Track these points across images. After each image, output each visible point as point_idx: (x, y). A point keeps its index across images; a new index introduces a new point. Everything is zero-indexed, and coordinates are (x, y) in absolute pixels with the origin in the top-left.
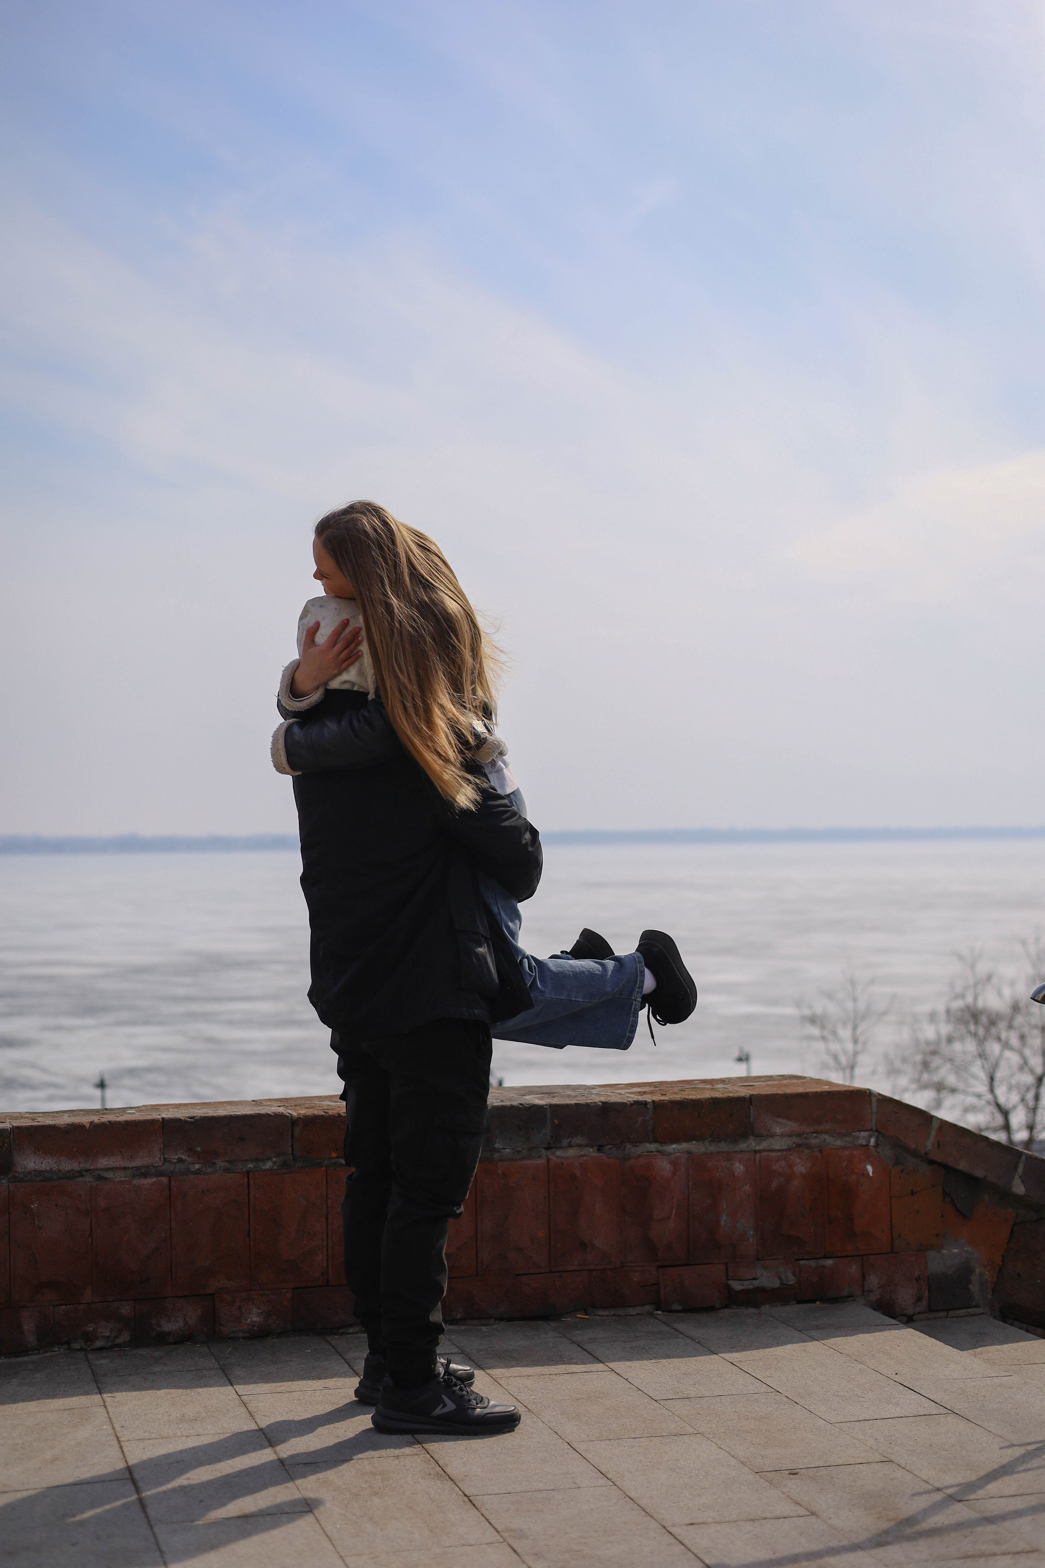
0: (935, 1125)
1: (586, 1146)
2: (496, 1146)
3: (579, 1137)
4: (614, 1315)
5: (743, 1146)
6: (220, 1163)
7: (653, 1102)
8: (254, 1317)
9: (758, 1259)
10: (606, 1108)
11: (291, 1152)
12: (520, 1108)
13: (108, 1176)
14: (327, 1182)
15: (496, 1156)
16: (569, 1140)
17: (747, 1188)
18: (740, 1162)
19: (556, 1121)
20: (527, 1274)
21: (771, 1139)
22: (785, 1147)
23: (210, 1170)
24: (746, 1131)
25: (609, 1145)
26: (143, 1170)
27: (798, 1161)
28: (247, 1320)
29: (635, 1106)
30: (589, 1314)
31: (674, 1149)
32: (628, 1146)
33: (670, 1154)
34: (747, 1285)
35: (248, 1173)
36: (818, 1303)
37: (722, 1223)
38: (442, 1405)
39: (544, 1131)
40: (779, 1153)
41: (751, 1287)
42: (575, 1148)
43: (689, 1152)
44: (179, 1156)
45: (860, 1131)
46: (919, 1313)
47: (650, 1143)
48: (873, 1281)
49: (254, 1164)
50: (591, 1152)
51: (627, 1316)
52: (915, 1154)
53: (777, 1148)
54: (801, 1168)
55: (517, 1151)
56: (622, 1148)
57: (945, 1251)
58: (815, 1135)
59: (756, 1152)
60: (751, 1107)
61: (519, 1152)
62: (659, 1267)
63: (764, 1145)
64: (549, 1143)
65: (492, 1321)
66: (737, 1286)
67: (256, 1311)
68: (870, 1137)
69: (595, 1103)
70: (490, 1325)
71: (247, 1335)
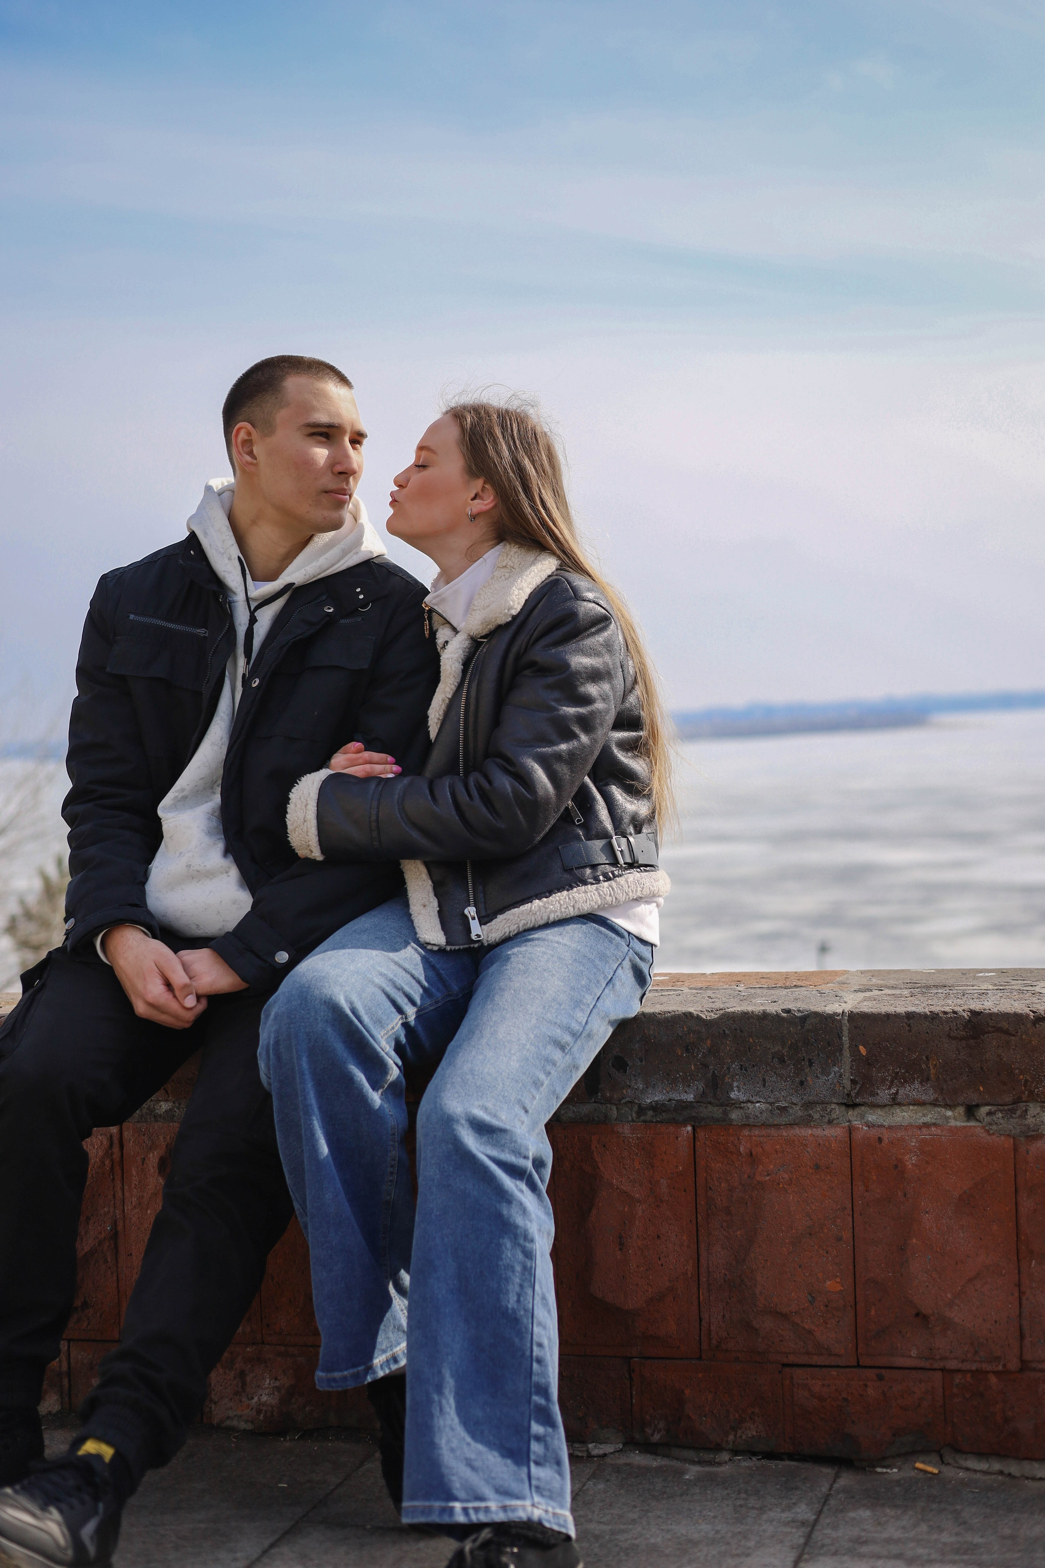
1: (934, 1104)
2: (732, 1095)
3: (917, 1085)
4: (1001, 1473)
12: (783, 1018)
15: (735, 1115)
19: (863, 1050)
25: (987, 1104)
28: (252, 1398)
30: (948, 1464)
32: (1034, 1109)
39: (836, 1069)
42: (911, 1107)
50: (954, 1118)
51: (1027, 1478)
55: (778, 1108)
56: (1018, 1113)
61: (785, 1109)
64: (849, 1095)
65: (725, 1456)
67: (270, 1384)
69: (955, 1012)
70: (720, 1464)
71: (249, 1427)
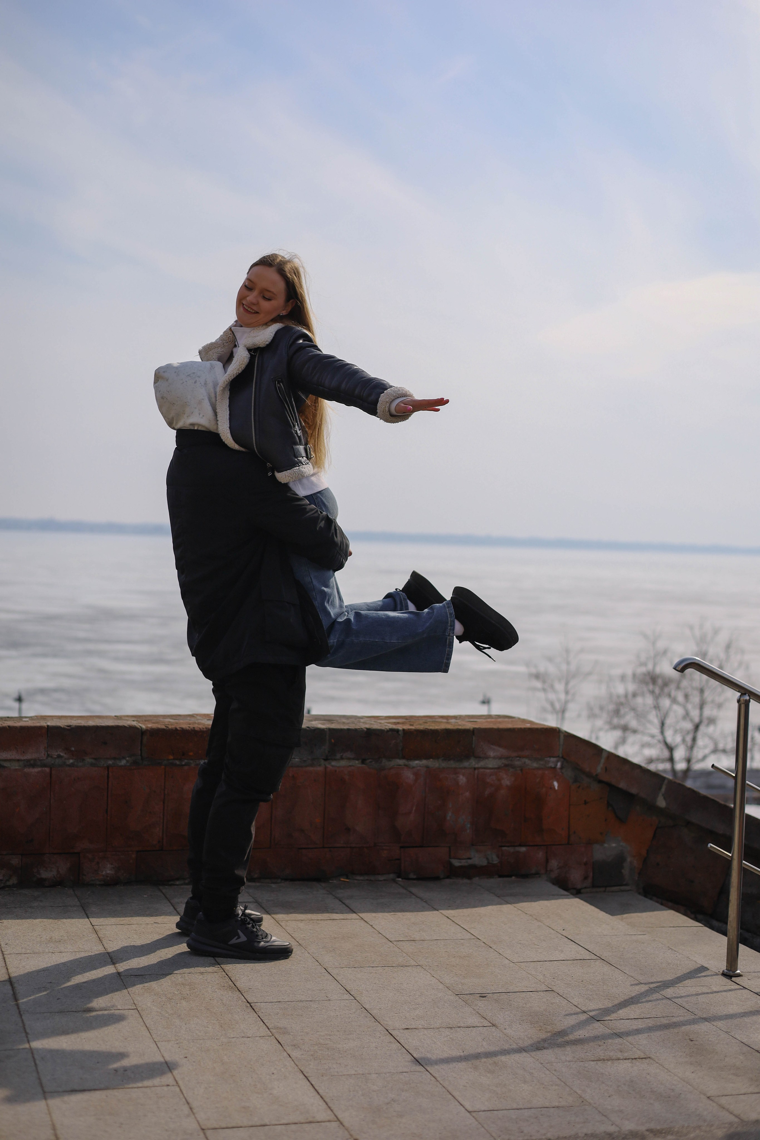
0: (604, 755)
1: (353, 759)
3: (349, 752)
4: (367, 880)
5: (466, 764)
6: (88, 760)
7: (404, 730)
8: (108, 870)
9: (473, 845)
10: (370, 733)
11: (140, 754)
13: (6, 765)
14: (165, 776)
16: (341, 754)
17: (467, 794)
18: (463, 775)
19: (333, 741)
20: (305, 848)
21: (487, 760)
22: (496, 766)
23: (80, 764)
24: (469, 753)
25: (370, 759)
26: (32, 762)
27: (505, 776)
28: (103, 872)
29: (390, 733)
30: (350, 879)
31: (417, 764)
32: (384, 760)
33: (414, 767)
34: (464, 863)
35: (108, 767)
36: (513, 877)
37: (448, 818)
38: (237, 937)
39: (324, 747)
40: (492, 771)
41: (466, 864)
42: (346, 760)
43: (427, 767)
44: (59, 753)
45: (550, 757)
46: (586, 888)
47: (400, 759)
48: (554, 864)
49: (113, 761)
50: (357, 763)
51: (376, 881)
52: (589, 775)
53: (490, 766)
54: (507, 781)
55: (303, 760)
56: (379, 761)
57: (606, 845)
58: (518, 758)
59: (475, 769)
60: (474, 738)
61: (305, 761)
62: (401, 847)
63: (482, 764)
64: (327, 756)
65: (279, 881)
66: (456, 863)
67: (109, 866)
68: (558, 761)
69: (362, 729)
70: (279, 883)
71: (102, 883)
